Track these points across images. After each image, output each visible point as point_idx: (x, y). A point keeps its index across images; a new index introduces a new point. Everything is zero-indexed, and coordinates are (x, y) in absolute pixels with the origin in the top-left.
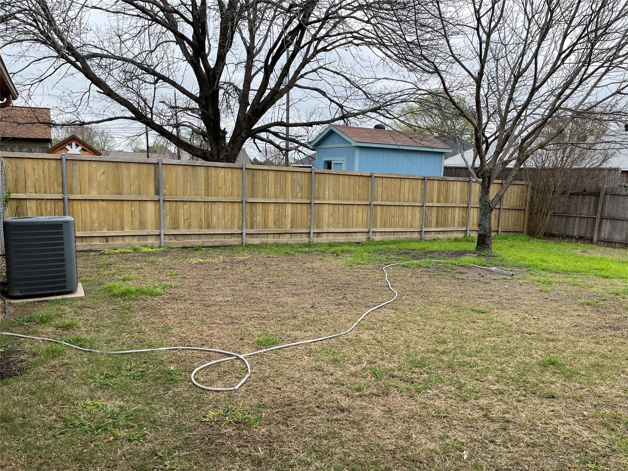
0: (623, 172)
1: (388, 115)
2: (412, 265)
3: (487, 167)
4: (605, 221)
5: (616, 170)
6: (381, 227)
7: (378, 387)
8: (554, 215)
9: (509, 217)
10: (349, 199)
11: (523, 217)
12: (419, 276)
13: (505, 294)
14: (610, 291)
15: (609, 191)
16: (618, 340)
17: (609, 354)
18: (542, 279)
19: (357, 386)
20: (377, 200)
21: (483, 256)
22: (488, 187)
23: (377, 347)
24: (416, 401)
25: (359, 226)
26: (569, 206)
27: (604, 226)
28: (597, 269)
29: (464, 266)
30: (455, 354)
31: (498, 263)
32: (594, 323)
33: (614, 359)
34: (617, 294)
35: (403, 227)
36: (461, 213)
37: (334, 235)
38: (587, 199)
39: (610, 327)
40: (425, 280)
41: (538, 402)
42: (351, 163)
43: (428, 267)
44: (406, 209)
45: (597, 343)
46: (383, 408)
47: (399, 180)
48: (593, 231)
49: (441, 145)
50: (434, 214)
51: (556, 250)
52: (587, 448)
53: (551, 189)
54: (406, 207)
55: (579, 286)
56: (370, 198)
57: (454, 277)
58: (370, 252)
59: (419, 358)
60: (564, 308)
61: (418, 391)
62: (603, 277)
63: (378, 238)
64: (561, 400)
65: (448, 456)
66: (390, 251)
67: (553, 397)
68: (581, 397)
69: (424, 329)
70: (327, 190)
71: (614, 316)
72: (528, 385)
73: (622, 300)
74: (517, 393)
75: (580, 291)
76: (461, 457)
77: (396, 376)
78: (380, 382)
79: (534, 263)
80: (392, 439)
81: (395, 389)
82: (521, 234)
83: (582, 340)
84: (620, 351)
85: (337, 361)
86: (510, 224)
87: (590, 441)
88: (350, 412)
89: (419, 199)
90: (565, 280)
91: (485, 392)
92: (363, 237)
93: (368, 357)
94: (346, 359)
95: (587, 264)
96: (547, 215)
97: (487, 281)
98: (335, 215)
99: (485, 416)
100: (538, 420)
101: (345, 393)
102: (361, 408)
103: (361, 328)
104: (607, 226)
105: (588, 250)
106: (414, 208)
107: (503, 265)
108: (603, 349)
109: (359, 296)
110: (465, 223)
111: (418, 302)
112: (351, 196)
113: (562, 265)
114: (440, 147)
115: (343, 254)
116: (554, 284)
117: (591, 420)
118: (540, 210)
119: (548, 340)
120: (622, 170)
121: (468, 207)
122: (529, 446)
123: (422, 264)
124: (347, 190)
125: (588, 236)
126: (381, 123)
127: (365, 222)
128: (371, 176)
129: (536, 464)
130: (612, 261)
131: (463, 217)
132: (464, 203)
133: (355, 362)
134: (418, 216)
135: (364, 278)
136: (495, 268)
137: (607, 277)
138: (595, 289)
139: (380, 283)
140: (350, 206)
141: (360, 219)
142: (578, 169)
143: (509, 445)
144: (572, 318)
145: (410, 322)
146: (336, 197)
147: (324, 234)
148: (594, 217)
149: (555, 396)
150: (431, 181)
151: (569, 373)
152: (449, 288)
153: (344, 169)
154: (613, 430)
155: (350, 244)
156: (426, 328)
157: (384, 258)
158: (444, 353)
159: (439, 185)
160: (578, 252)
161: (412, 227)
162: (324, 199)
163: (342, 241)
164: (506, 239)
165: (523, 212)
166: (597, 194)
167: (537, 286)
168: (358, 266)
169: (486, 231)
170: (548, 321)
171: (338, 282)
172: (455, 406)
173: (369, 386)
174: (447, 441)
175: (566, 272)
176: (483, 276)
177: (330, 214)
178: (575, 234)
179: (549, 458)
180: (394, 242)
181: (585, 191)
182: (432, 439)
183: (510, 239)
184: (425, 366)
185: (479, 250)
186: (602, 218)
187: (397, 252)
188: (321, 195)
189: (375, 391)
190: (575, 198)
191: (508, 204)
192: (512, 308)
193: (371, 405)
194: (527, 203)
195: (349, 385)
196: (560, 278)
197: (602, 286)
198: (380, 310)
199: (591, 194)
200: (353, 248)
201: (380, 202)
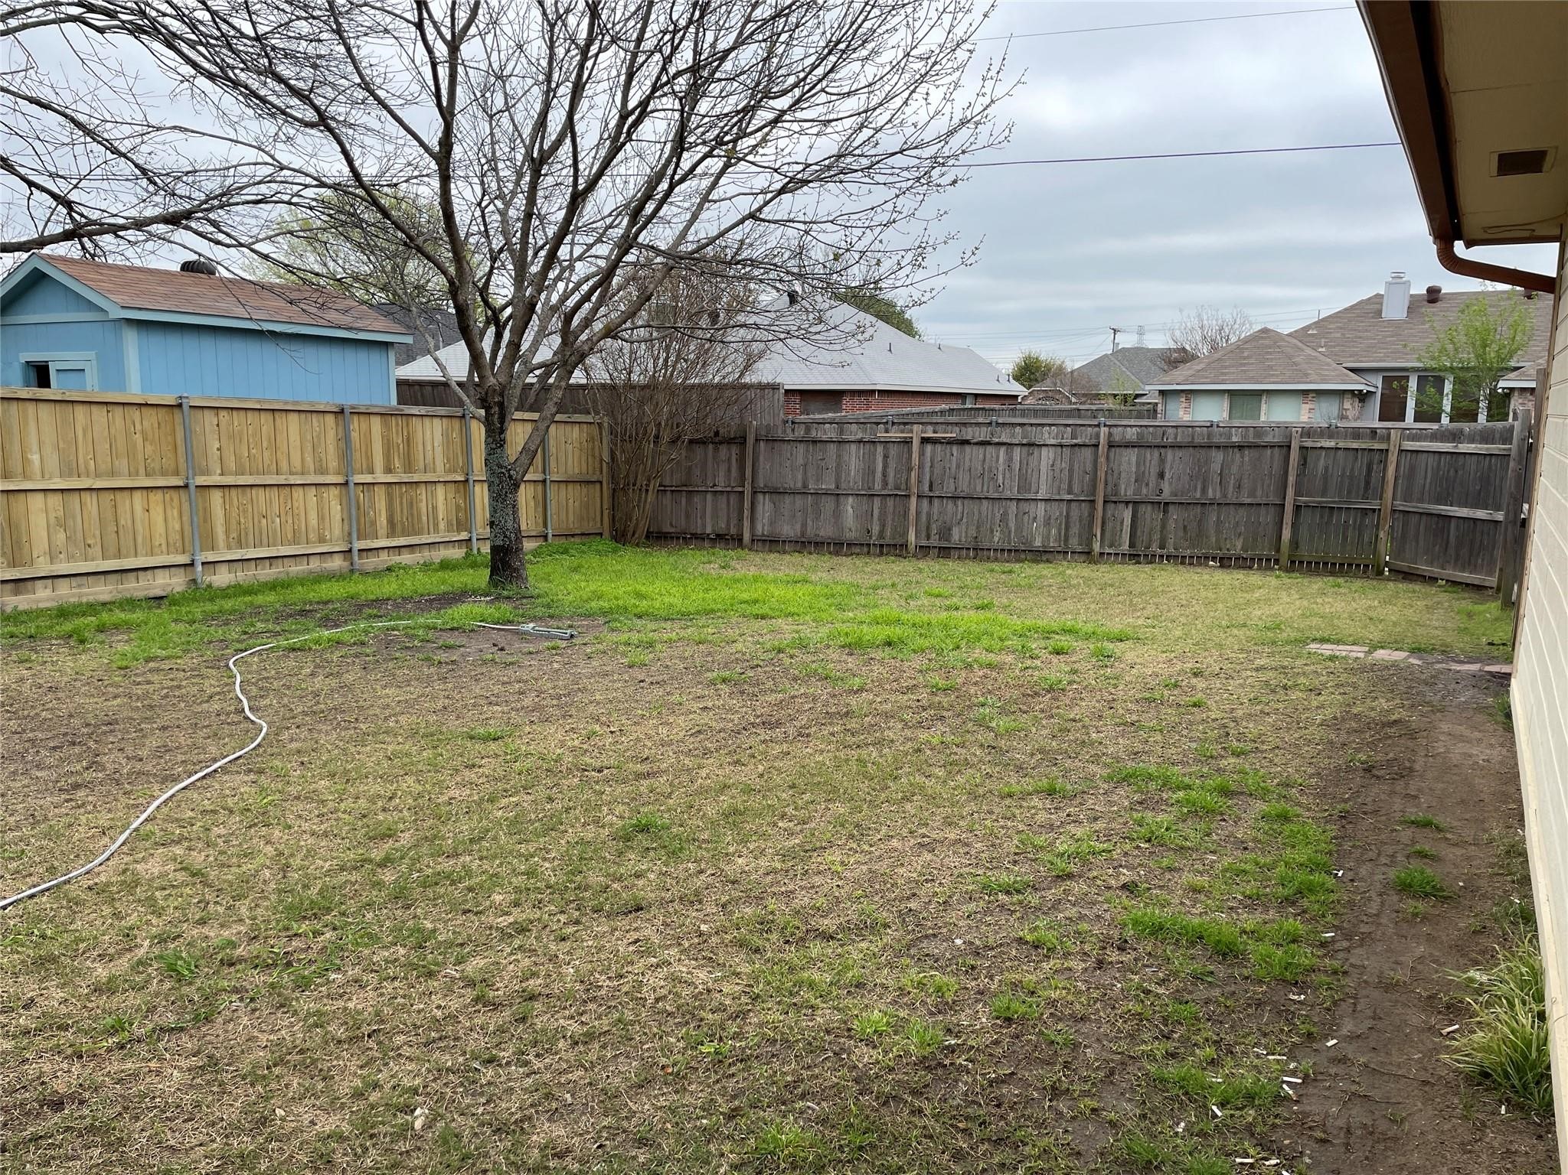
0: (787, 391)
1: (221, 237)
2: (317, 642)
3: (492, 381)
4: (760, 497)
5: (774, 387)
6: (229, 548)
7: (178, 1003)
8: (662, 491)
9: (567, 500)
10: (113, 473)
11: (598, 500)
12: (336, 669)
13: (549, 685)
14: (768, 646)
15: (763, 433)
16: (777, 749)
17: (758, 783)
18: (635, 637)
19: (109, 1021)
20: (207, 472)
21: (508, 598)
22: (502, 431)
23: (188, 890)
24: (295, 1013)
25: (156, 550)
26: (690, 468)
27: (760, 508)
28: (746, 602)
29: (457, 629)
30: (416, 860)
31: (540, 611)
32: (733, 721)
33: (765, 791)
34: (780, 651)
35: (295, 541)
36: (450, 496)
37: (75, 581)
38: (723, 450)
39: (764, 723)
40: (349, 678)
41: (606, 929)
42: (113, 368)
43: (363, 644)
44: (298, 493)
45: (737, 762)
46: (194, 1061)
47: (269, 416)
48: (741, 519)
49: (381, 323)
50: (381, 504)
51: (668, 568)
52: (703, 1008)
53: (649, 431)
54: (300, 490)
55: (710, 642)
56: (182, 466)
57: (428, 659)
58: (192, 622)
59: (314, 892)
60: (675, 698)
61: (303, 984)
62: (756, 617)
63: (222, 578)
64: (654, 910)
65: (372, 1136)
66: (257, 611)
67: (639, 909)
68: (697, 893)
69: (336, 810)
70: (35, 448)
71: (771, 698)
72: (587, 894)
73: (787, 661)
74: (559, 921)
75: (710, 654)
76: (409, 1127)
77: (241, 960)
78: (185, 990)
79: (621, 603)
80: (213, 1141)
81: (234, 997)
82: (598, 538)
83: (708, 762)
84: (779, 771)
85: (54, 959)
86: (571, 518)
87: (709, 991)
88: (81, 1102)
89: (333, 464)
90: (682, 633)
91: (483, 939)
92: (174, 580)
93: (157, 925)
94: (82, 946)
95: (727, 593)
96: (647, 491)
97: (510, 659)
98: (70, 523)
99: (477, 1000)
100: (600, 973)
101: (69, 1051)
102: (119, 1081)
103: (141, 845)
104: (765, 507)
105: (733, 563)
106: (323, 489)
107: (551, 617)
108: (748, 774)
109: (144, 753)
110: (463, 523)
111: (328, 738)
112: (122, 464)
113: (677, 601)
114: (378, 328)
115: (101, 637)
116: (659, 647)
117: (714, 939)
118: (632, 481)
119: (639, 776)
120: (786, 387)
121: (467, 481)
122: (577, 1043)
123: (346, 637)
124: (103, 447)
125: (733, 531)
126: (195, 257)
127: (175, 537)
128: (180, 405)
129: (590, 1084)
130: (775, 581)
131: (458, 507)
132: (455, 471)
133: (111, 951)
134: (336, 509)
135: (166, 696)
136: (531, 625)
137: (763, 617)
138: (739, 646)
139: (216, 706)
140: (119, 495)
141: (159, 528)
142: (700, 385)
143: (531, 1057)
144: (691, 716)
145: (297, 798)
146: (67, 471)
147: (39, 583)
148: (740, 489)
149: (644, 904)
150: (362, 418)
151: (676, 844)
152: (415, 690)
153: (92, 386)
154: (757, 951)
155: (130, 604)
156: (343, 806)
157: (234, 632)
158: (386, 862)
159: (386, 426)
160: (713, 569)
161: (322, 540)
162: (26, 476)
163: (106, 597)
164: (566, 552)
165: (598, 486)
166: (740, 440)
167: (624, 655)
168: (152, 665)
169: (509, 539)
170: (639, 732)
171: (76, 722)
172: (404, 997)
173: (152, 1010)
174: (374, 1097)
175: (685, 616)
176: (502, 649)
177: (52, 521)
178: (709, 530)
179: (621, 1059)
180: (273, 586)
181: (717, 434)
182: (334, 1105)
183: (573, 552)
184: (329, 910)
185: (496, 586)
186: (755, 492)
187: (276, 611)
188: (16, 464)
189: (171, 1019)
190: (699, 450)
191: (562, 469)
192: (564, 717)
193: (153, 1065)
194: (604, 464)
195: (86, 1024)
196: (671, 631)
197: (752, 636)
198: (208, 781)
199: (730, 441)
200: (138, 616)
201: (216, 479)
